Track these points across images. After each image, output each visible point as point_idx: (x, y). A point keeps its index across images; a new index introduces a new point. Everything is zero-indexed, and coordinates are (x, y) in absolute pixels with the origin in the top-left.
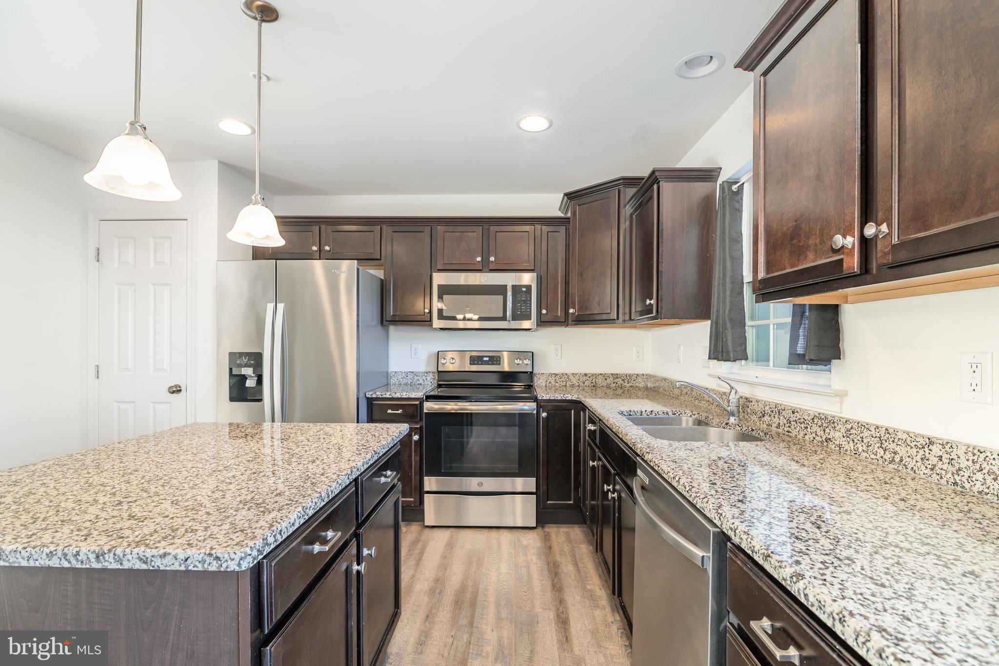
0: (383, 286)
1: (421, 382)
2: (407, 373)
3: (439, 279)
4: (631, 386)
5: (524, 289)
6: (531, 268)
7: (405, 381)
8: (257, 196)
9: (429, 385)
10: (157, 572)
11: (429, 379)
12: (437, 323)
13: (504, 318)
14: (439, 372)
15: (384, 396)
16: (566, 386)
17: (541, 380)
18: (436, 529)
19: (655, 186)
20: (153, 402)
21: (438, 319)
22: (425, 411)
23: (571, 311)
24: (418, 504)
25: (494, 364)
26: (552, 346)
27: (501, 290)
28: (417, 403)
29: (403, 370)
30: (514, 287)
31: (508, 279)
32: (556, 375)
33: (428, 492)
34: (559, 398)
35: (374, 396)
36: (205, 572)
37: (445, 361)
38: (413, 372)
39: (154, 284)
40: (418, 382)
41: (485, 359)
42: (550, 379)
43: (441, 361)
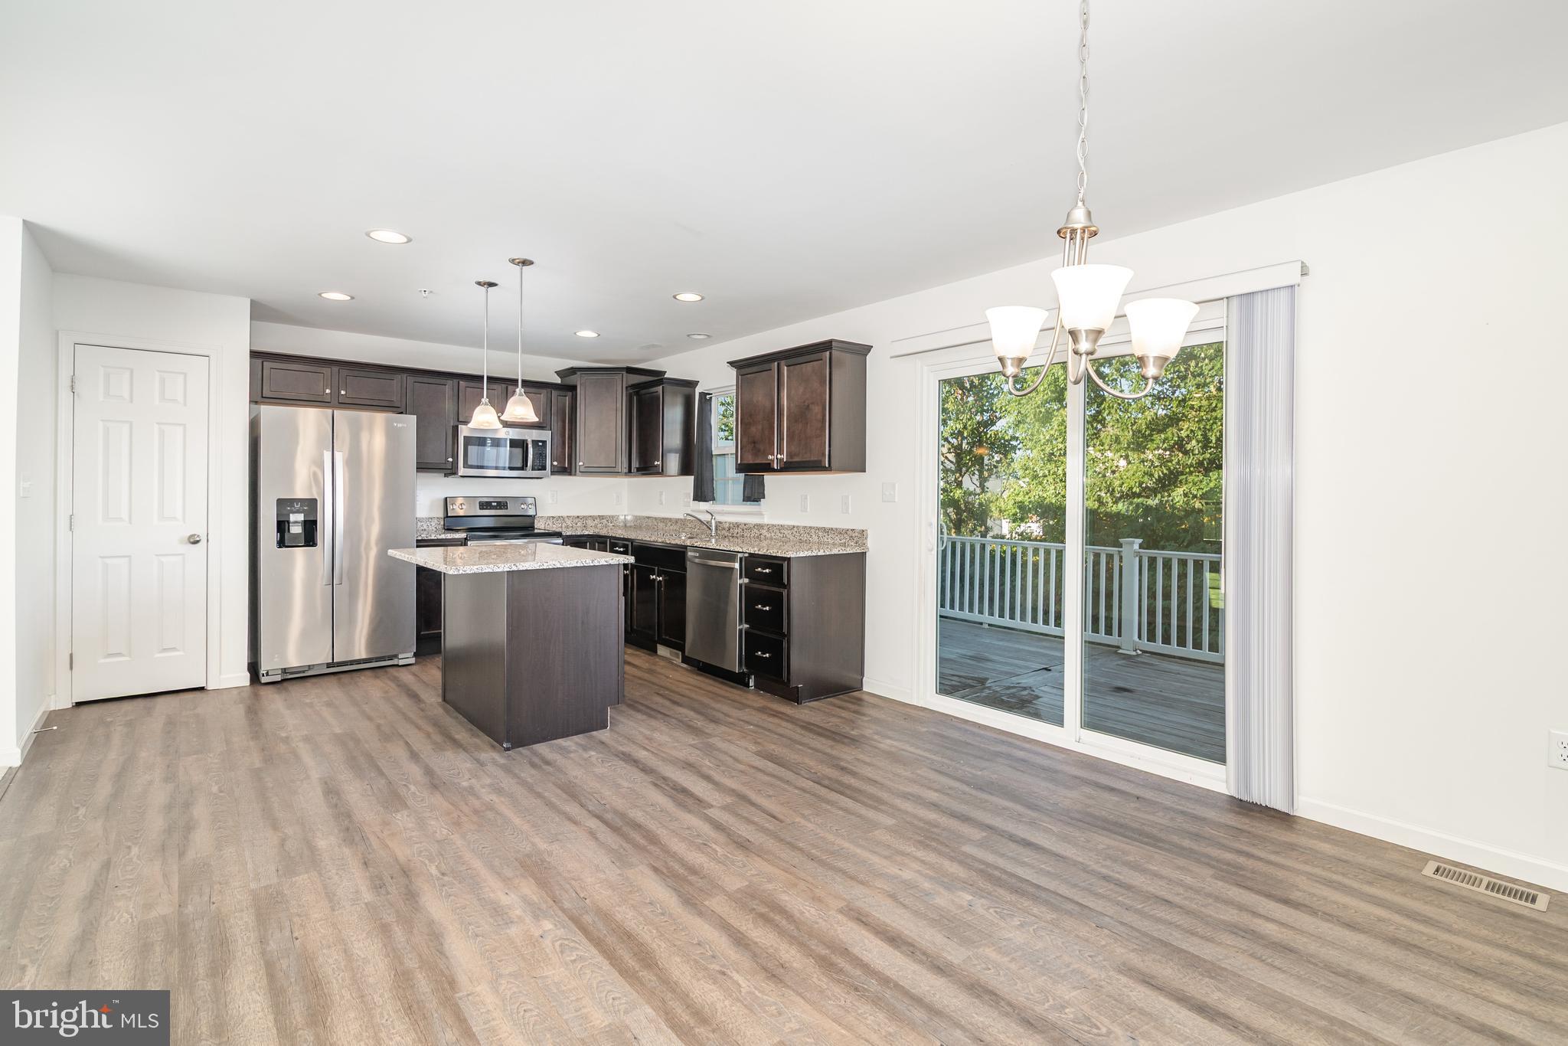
1: (425, 527)
3: (465, 431)
5: (541, 444)
11: (433, 524)
12: (460, 471)
14: (446, 516)
16: (561, 527)
17: (540, 523)
20: (157, 555)
21: (462, 468)
23: (580, 463)
25: (502, 509)
26: (550, 492)
27: (520, 444)
30: (535, 442)
31: (529, 435)
32: (553, 517)
37: (454, 506)
39: (159, 424)
40: (422, 528)
41: (493, 504)
42: (549, 522)
43: (450, 507)
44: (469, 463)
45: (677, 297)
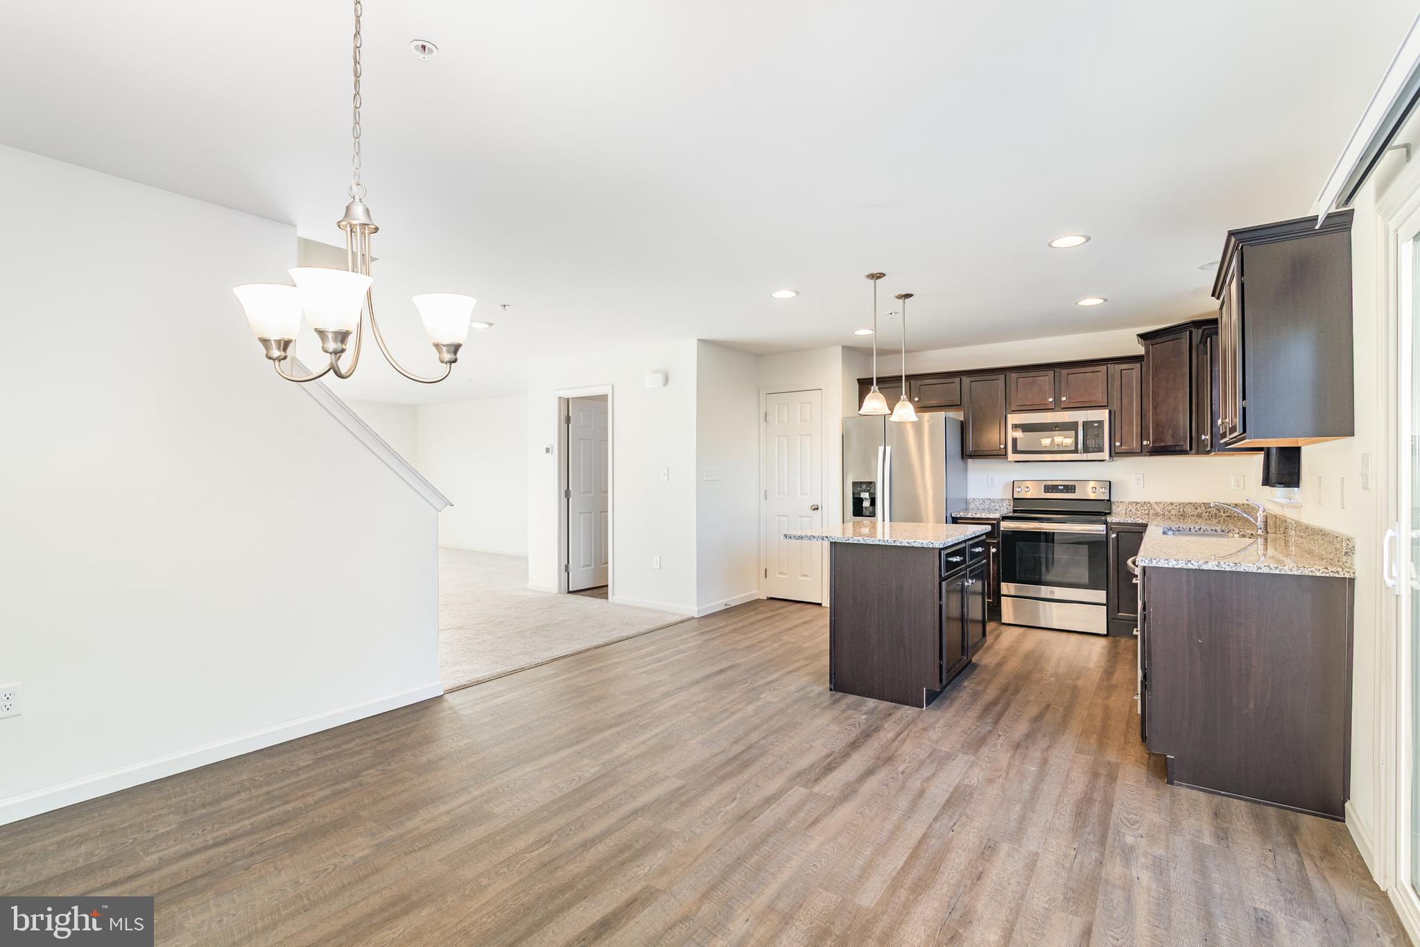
0: (963, 426)
1: (998, 507)
2: (984, 500)
3: (1013, 419)
4: (1228, 516)
5: (1096, 425)
6: (1104, 405)
7: (983, 506)
8: (903, 397)
9: (1007, 509)
10: (913, 547)
11: (1005, 505)
12: (1011, 456)
13: (1076, 451)
14: (1014, 499)
15: (967, 516)
16: (1148, 514)
17: (1120, 509)
18: (1011, 627)
19: (1209, 339)
20: (801, 517)
21: (1013, 453)
22: (1002, 529)
23: (1145, 443)
24: (995, 604)
25: (1069, 492)
26: (1133, 475)
27: (1072, 426)
28: (995, 522)
29: (981, 498)
30: (1085, 424)
31: (1080, 416)
32: (1137, 503)
33: (1004, 595)
34: (1129, 522)
35: (958, 516)
36: (928, 548)
37: (1020, 489)
38: (990, 499)
39: (800, 435)
40: (994, 507)
41: (1060, 487)
42: (1130, 507)
43: (1017, 489)
44: (1019, 449)
45: (1053, 244)
